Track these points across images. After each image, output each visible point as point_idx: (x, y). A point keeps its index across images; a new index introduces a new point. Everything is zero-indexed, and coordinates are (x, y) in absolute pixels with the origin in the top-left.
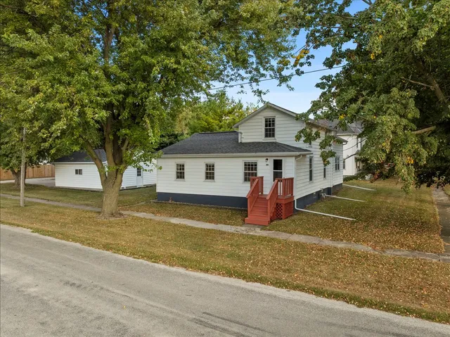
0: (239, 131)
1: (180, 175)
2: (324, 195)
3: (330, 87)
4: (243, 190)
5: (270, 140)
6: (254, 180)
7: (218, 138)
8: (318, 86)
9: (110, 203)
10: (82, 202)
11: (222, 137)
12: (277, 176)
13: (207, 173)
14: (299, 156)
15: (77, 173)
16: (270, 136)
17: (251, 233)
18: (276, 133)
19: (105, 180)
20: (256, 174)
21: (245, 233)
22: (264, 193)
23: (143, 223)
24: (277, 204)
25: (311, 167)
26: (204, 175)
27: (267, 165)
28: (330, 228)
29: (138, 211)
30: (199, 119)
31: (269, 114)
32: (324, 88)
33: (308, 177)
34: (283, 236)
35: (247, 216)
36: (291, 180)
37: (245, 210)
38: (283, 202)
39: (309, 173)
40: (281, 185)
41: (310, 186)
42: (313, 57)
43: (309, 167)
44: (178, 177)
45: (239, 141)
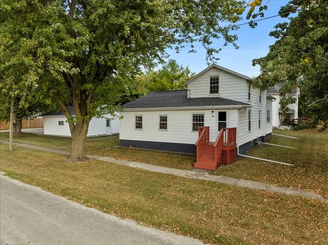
0: (188, 88)
1: (139, 125)
2: (260, 143)
3: (285, 35)
4: (192, 138)
5: (214, 95)
6: (201, 130)
7: (170, 95)
8: (272, 34)
9: (77, 148)
10: (61, 147)
11: (174, 94)
12: (222, 126)
13: (161, 124)
14: (242, 108)
15: (60, 124)
16: (214, 92)
17: (201, 178)
18: (220, 89)
19: (73, 129)
20: (203, 124)
21: (195, 177)
22: (210, 141)
23: (105, 166)
24: (223, 151)
25: (249, 119)
26: (158, 125)
27: (213, 116)
28: (273, 174)
29: (103, 156)
30: (155, 81)
31: (214, 73)
32: (278, 37)
33: (248, 127)
34: (230, 181)
35: (196, 161)
36: (235, 129)
37: (194, 156)
38: (228, 149)
39: (248, 124)
40: (226, 134)
41: (249, 135)
42: (266, 7)
43: (248, 118)
44: (137, 127)
45: (188, 97)
